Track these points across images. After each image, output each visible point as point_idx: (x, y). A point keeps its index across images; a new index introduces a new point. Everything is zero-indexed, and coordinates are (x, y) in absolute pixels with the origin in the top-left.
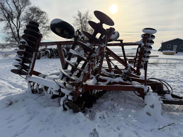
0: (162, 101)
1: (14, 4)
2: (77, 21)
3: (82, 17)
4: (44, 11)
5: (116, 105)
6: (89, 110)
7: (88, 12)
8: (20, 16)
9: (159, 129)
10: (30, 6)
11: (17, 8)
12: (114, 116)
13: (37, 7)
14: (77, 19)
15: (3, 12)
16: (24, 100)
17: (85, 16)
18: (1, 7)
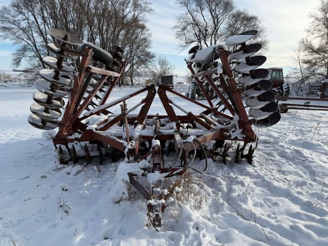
1: (211, 13)
11: (214, 19)
18: (192, 22)
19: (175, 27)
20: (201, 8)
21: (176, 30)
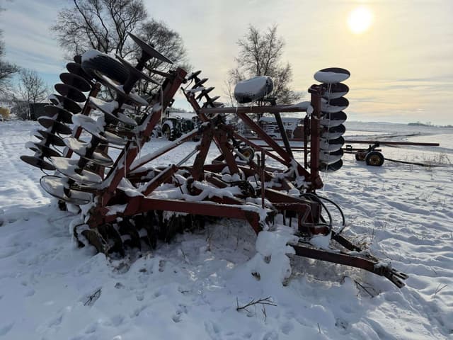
0: (292, 248)
1: (113, 17)
2: (247, 53)
3: (259, 42)
4: (174, 32)
5: (203, 249)
6: (139, 253)
7: (275, 29)
8: (123, 44)
9: (238, 309)
10: (145, 22)
11: (118, 25)
12: (175, 272)
13: (158, 22)
14: (247, 49)
15: (89, 37)
16: (27, 220)
17: (266, 40)
18: (85, 25)
19: (56, 28)
20: (96, 7)
21: (57, 32)
